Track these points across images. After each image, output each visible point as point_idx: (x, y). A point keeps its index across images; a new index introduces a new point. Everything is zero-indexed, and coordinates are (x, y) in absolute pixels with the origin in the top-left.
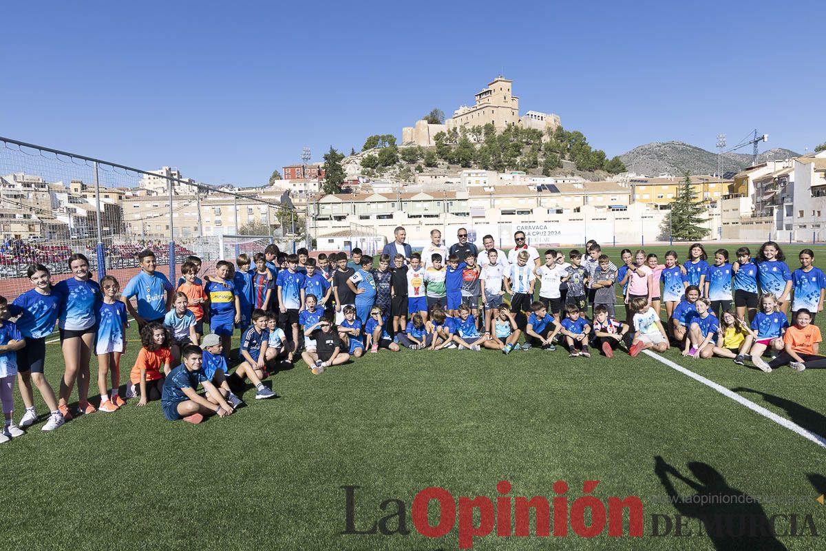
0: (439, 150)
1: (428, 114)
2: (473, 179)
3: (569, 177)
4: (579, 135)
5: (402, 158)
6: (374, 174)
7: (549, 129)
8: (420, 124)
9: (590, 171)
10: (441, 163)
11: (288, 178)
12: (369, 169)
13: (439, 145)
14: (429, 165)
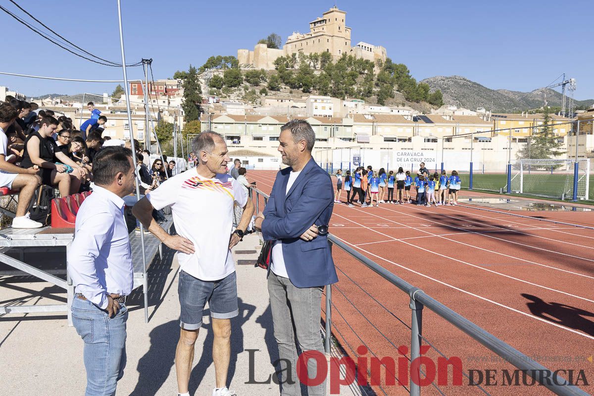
0: (281, 74)
1: (266, 38)
2: (319, 105)
3: (400, 107)
4: (404, 67)
5: (245, 80)
6: (220, 94)
7: (379, 60)
8: (259, 48)
9: (417, 102)
10: (283, 87)
11: (135, 94)
12: (215, 89)
13: (280, 70)
14: (272, 88)
